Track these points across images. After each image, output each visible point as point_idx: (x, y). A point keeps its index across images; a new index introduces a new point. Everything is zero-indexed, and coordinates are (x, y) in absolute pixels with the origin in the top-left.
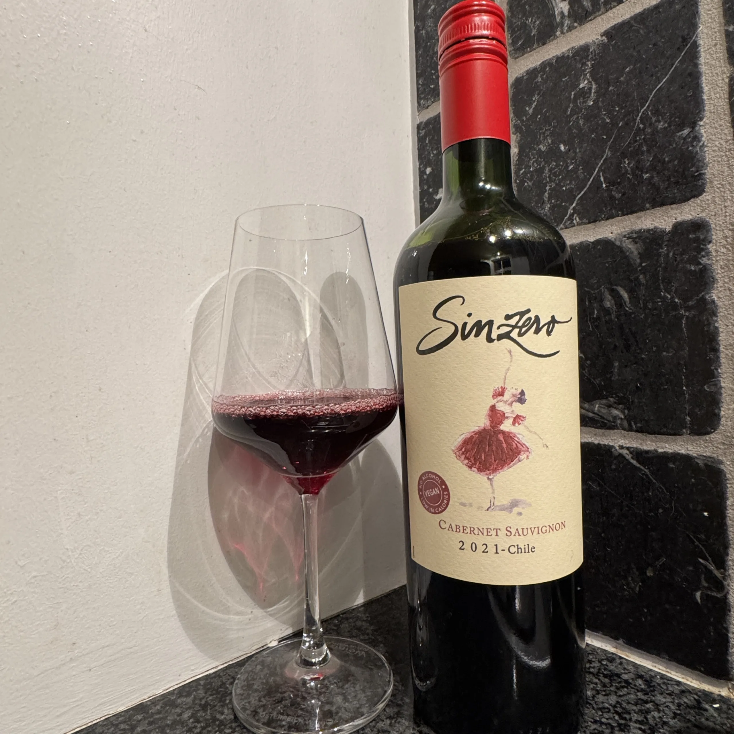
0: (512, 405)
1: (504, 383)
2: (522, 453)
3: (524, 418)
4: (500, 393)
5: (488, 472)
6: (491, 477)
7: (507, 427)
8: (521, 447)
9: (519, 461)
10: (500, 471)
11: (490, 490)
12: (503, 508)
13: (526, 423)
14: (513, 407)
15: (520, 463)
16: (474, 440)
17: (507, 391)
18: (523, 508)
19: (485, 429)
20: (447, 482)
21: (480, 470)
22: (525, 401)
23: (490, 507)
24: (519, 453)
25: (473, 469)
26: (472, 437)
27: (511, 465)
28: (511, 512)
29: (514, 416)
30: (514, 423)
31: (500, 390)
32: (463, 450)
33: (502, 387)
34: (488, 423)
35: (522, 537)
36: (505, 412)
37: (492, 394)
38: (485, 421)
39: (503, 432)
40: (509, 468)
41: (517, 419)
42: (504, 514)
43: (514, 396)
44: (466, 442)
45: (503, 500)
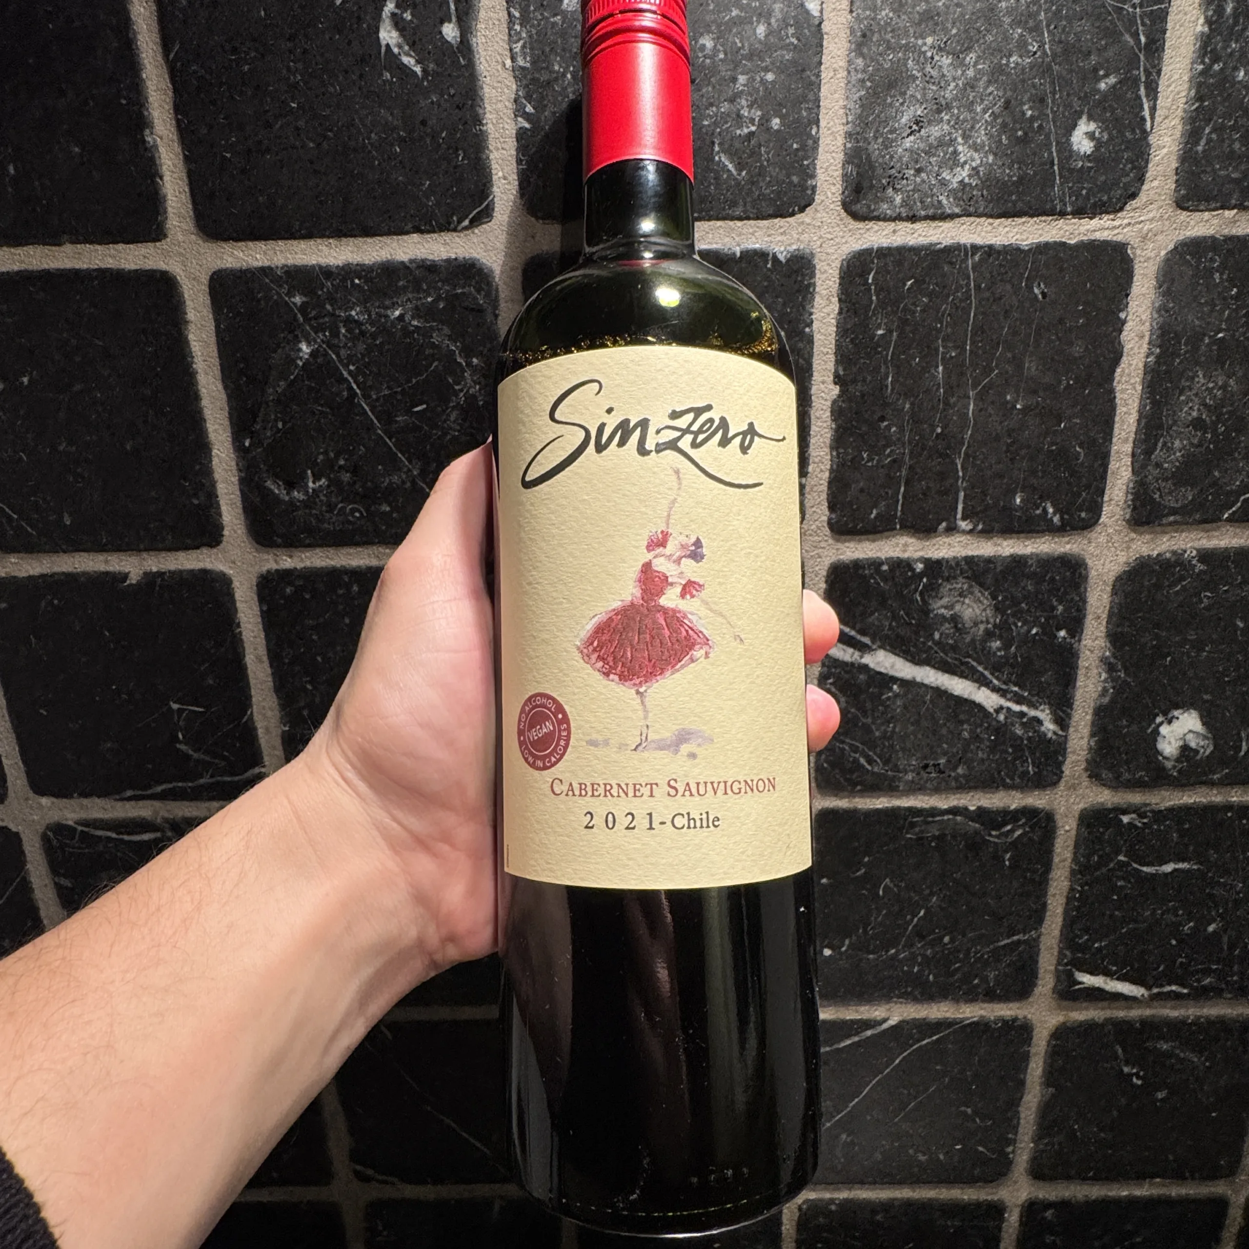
0: (679, 564)
1: (668, 524)
2: (697, 647)
3: (700, 586)
4: (659, 542)
5: (637, 681)
6: (642, 690)
7: (671, 600)
8: (695, 636)
9: (692, 660)
10: (658, 678)
11: (641, 713)
12: (662, 746)
13: (703, 594)
14: (682, 565)
15: (692, 665)
16: (613, 625)
17: (671, 539)
18: (699, 745)
19: (632, 604)
20: (566, 707)
21: (623, 678)
22: (702, 557)
23: (640, 744)
24: (691, 647)
25: (612, 676)
26: (610, 619)
27: (677, 667)
28: (676, 752)
29: (684, 582)
30: (683, 595)
31: (660, 536)
32: (595, 644)
33: (662, 532)
34: (638, 593)
35: (697, 798)
36: (668, 574)
37: (646, 543)
38: (634, 591)
39: (665, 611)
40: (673, 674)
41: (689, 588)
42: (664, 756)
43: (683, 547)
44: (599, 630)
45: (663, 731)
